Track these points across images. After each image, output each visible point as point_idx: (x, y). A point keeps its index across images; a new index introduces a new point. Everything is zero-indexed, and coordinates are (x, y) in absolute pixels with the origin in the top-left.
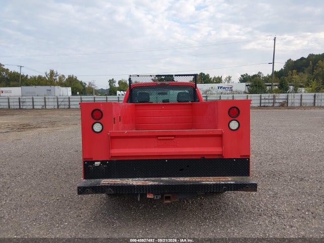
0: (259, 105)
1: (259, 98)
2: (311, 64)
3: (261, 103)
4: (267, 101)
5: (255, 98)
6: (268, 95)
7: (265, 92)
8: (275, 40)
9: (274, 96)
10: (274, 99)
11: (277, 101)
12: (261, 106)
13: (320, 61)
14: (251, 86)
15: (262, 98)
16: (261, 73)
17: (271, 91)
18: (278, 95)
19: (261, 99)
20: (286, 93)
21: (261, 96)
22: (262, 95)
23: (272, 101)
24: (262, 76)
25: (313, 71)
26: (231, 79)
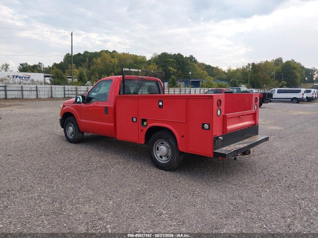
0: (63, 96)
1: (63, 89)
2: (87, 60)
3: (65, 95)
4: (70, 92)
5: (59, 89)
6: (70, 87)
7: (67, 84)
8: (72, 35)
9: (76, 88)
10: (76, 91)
11: (79, 93)
12: (65, 97)
13: (94, 59)
14: (53, 77)
15: (66, 89)
16: (41, 64)
17: (72, 84)
18: (79, 87)
19: (65, 91)
20: (85, 85)
21: (64, 88)
22: (66, 86)
23: (74, 93)
24: (43, 67)
25: (89, 66)
26: (9, 67)
